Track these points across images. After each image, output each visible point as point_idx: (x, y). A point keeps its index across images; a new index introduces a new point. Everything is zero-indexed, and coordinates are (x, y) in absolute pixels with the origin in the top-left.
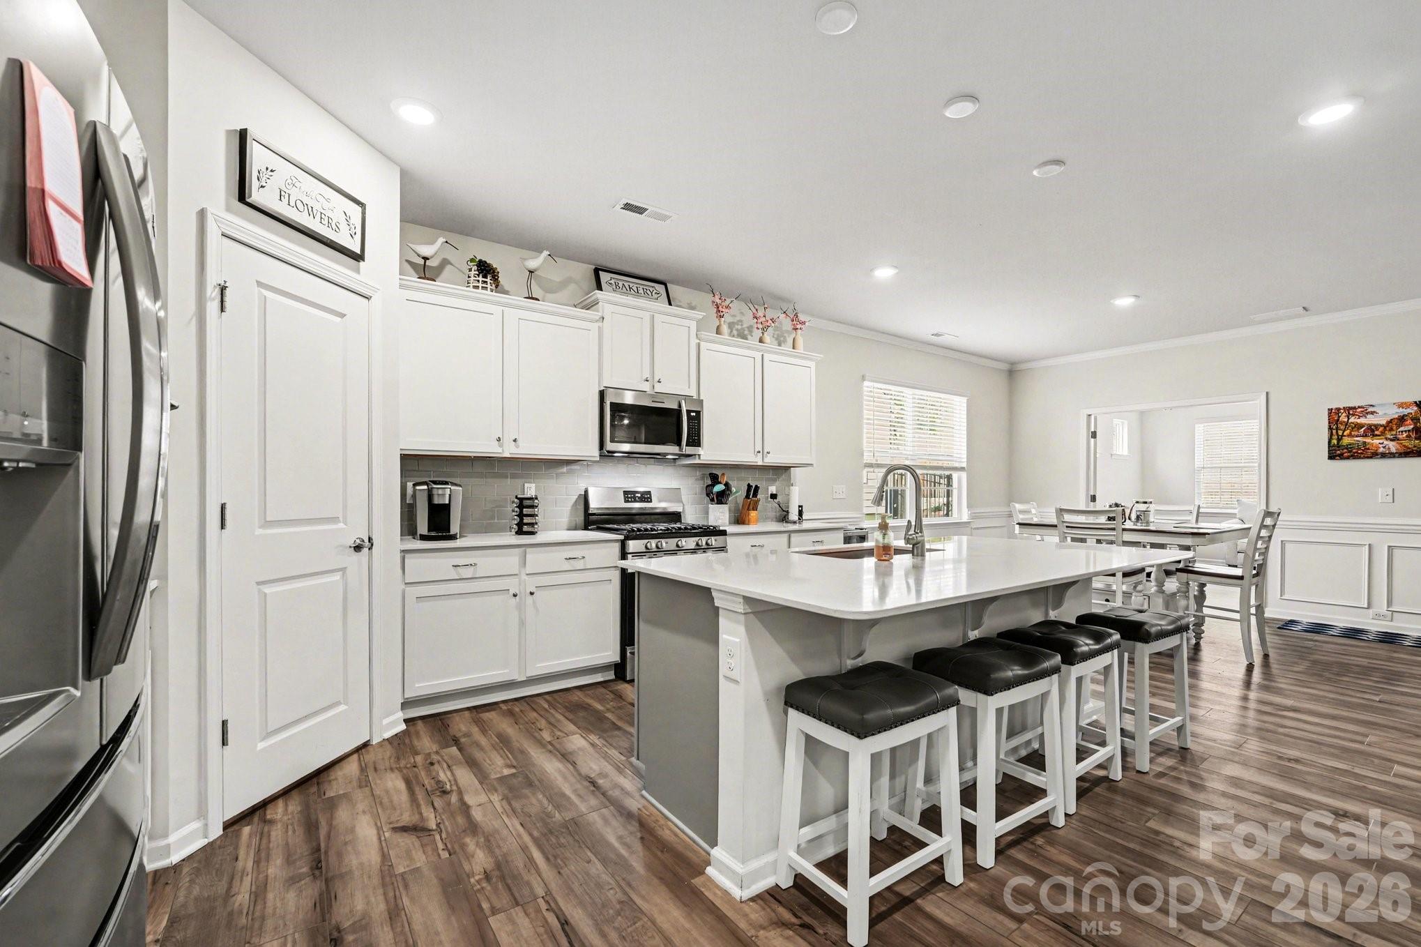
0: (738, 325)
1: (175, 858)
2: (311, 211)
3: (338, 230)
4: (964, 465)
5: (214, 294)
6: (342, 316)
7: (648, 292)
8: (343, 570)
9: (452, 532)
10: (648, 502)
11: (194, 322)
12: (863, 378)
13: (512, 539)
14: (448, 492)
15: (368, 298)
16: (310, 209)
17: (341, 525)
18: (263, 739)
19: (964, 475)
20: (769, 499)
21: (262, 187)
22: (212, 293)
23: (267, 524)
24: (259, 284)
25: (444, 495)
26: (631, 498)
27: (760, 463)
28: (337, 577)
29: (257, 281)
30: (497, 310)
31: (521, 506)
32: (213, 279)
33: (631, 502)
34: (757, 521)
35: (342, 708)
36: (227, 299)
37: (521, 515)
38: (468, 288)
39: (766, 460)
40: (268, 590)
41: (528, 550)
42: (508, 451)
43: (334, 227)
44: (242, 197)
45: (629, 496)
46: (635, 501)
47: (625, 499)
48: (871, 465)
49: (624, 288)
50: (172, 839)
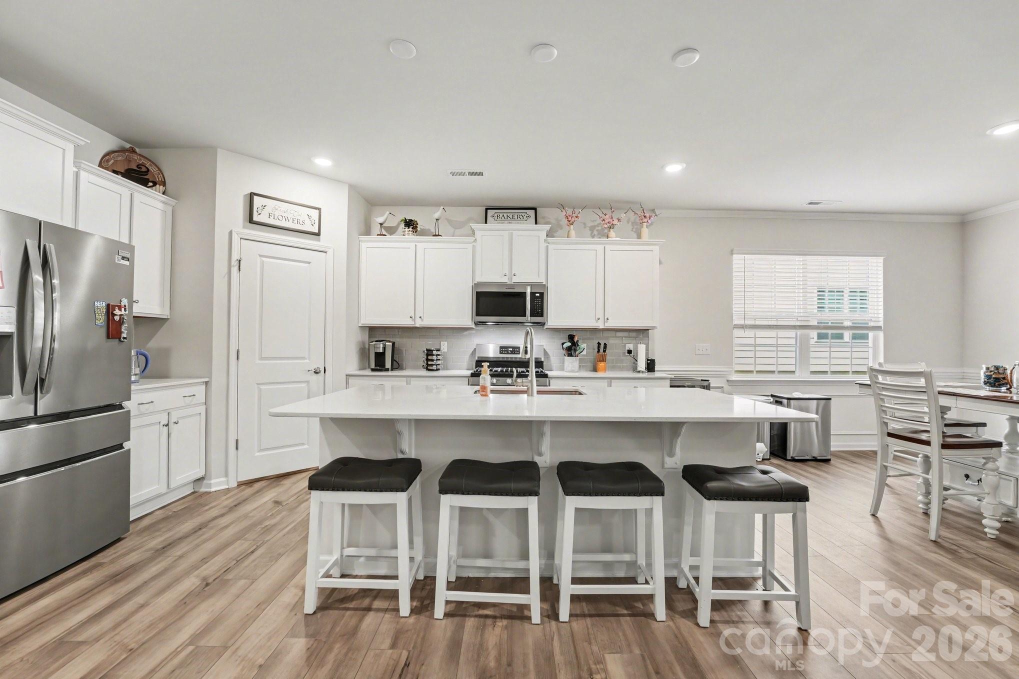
0: (598, 227)
1: (213, 490)
2: (287, 219)
3: (303, 224)
4: (881, 324)
5: (235, 264)
6: (309, 263)
7: (521, 217)
8: (308, 382)
9: (386, 367)
10: (517, 354)
11: (226, 276)
12: (732, 253)
13: (424, 373)
14: (382, 346)
15: (326, 252)
16: (286, 218)
17: (308, 361)
18: (259, 452)
19: (881, 335)
20: (627, 354)
21: (259, 214)
22: (234, 263)
23: (262, 359)
24: (260, 256)
25: (379, 348)
26: (505, 351)
27: (602, 327)
28: (304, 385)
29: (259, 255)
30: (412, 245)
31: (428, 355)
32: (235, 257)
33: (505, 353)
34: (605, 370)
35: (306, 446)
36: (241, 265)
37: (427, 360)
38: (404, 236)
39: (606, 325)
40: (263, 387)
41: (412, 379)
42: (418, 324)
43: (301, 223)
44: (251, 221)
45: (503, 349)
46: (508, 353)
47: (500, 351)
48: (742, 327)
49: (503, 218)
50: (213, 481)
